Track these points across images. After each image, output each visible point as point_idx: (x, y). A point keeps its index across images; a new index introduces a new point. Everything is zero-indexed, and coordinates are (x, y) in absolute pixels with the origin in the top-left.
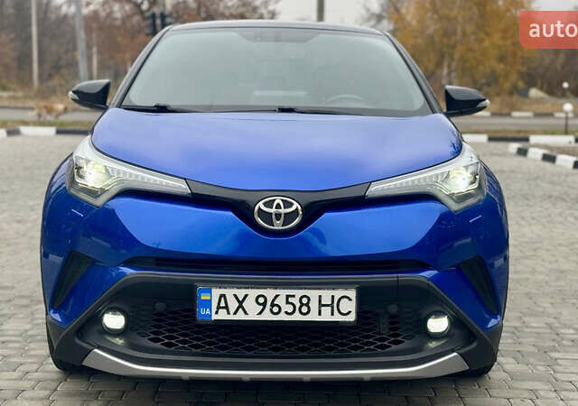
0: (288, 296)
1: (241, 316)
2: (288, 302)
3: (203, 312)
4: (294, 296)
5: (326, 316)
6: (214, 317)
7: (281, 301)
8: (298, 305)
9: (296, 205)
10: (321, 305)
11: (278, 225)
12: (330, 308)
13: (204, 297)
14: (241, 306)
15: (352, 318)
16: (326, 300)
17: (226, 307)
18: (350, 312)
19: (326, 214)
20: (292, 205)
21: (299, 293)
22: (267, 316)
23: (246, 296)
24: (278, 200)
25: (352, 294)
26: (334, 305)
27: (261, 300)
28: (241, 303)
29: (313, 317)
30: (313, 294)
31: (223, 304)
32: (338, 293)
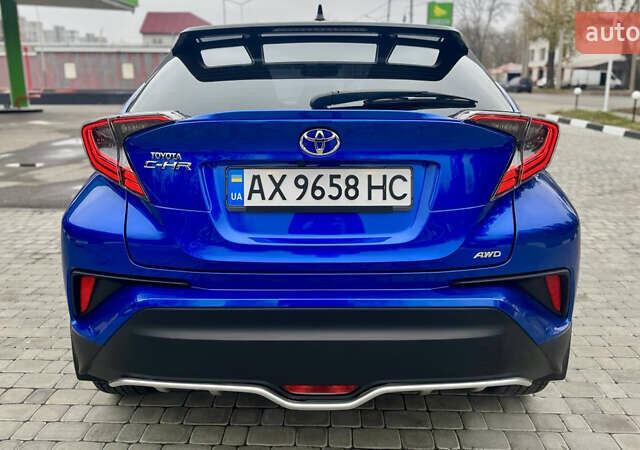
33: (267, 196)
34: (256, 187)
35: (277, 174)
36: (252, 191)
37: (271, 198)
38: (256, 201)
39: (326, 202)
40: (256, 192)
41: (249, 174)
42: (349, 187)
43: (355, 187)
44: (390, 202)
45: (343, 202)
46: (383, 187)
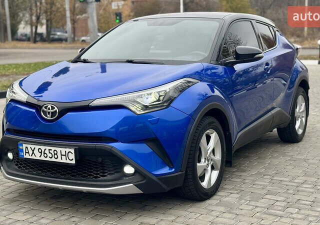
0: (49, 150)
1: (33, 157)
2: (50, 153)
3: (21, 154)
4: (51, 150)
5: (64, 160)
6: (25, 157)
7: (47, 152)
8: (53, 154)
9: (56, 108)
10: (62, 155)
11: (49, 117)
12: (65, 157)
13: (21, 147)
14: (33, 153)
15: (74, 162)
16: (63, 153)
17: (28, 153)
18: (73, 159)
19: (69, 113)
20: (54, 108)
21: (53, 149)
22: (43, 158)
23: (35, 148)
24: (50, 106)
25: (72, 151)
26: (66, 155)
27: (40, 151)
28: (33, 151)
29: (59, 160)
30: (58, 149)
31: (27, 151)
32: (68, 150)
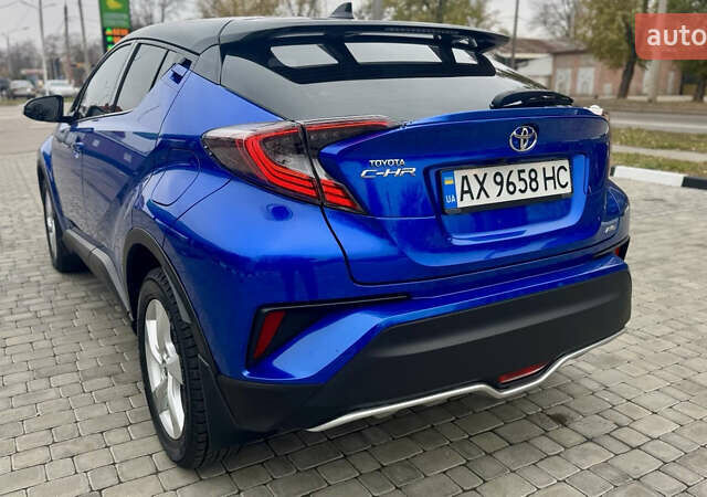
33: (475, 196)
34: (466, 188)
35: (480, 172)
36: (463, 192)
37: (478, 198)
38: (467, 202)
39: (518, 196)
40: (466, 192)
41: (458, 175)
42: (532, 180)
43: (535, 180)
44: (560, 191)
45: (529, 195)
46: (553, 178)
